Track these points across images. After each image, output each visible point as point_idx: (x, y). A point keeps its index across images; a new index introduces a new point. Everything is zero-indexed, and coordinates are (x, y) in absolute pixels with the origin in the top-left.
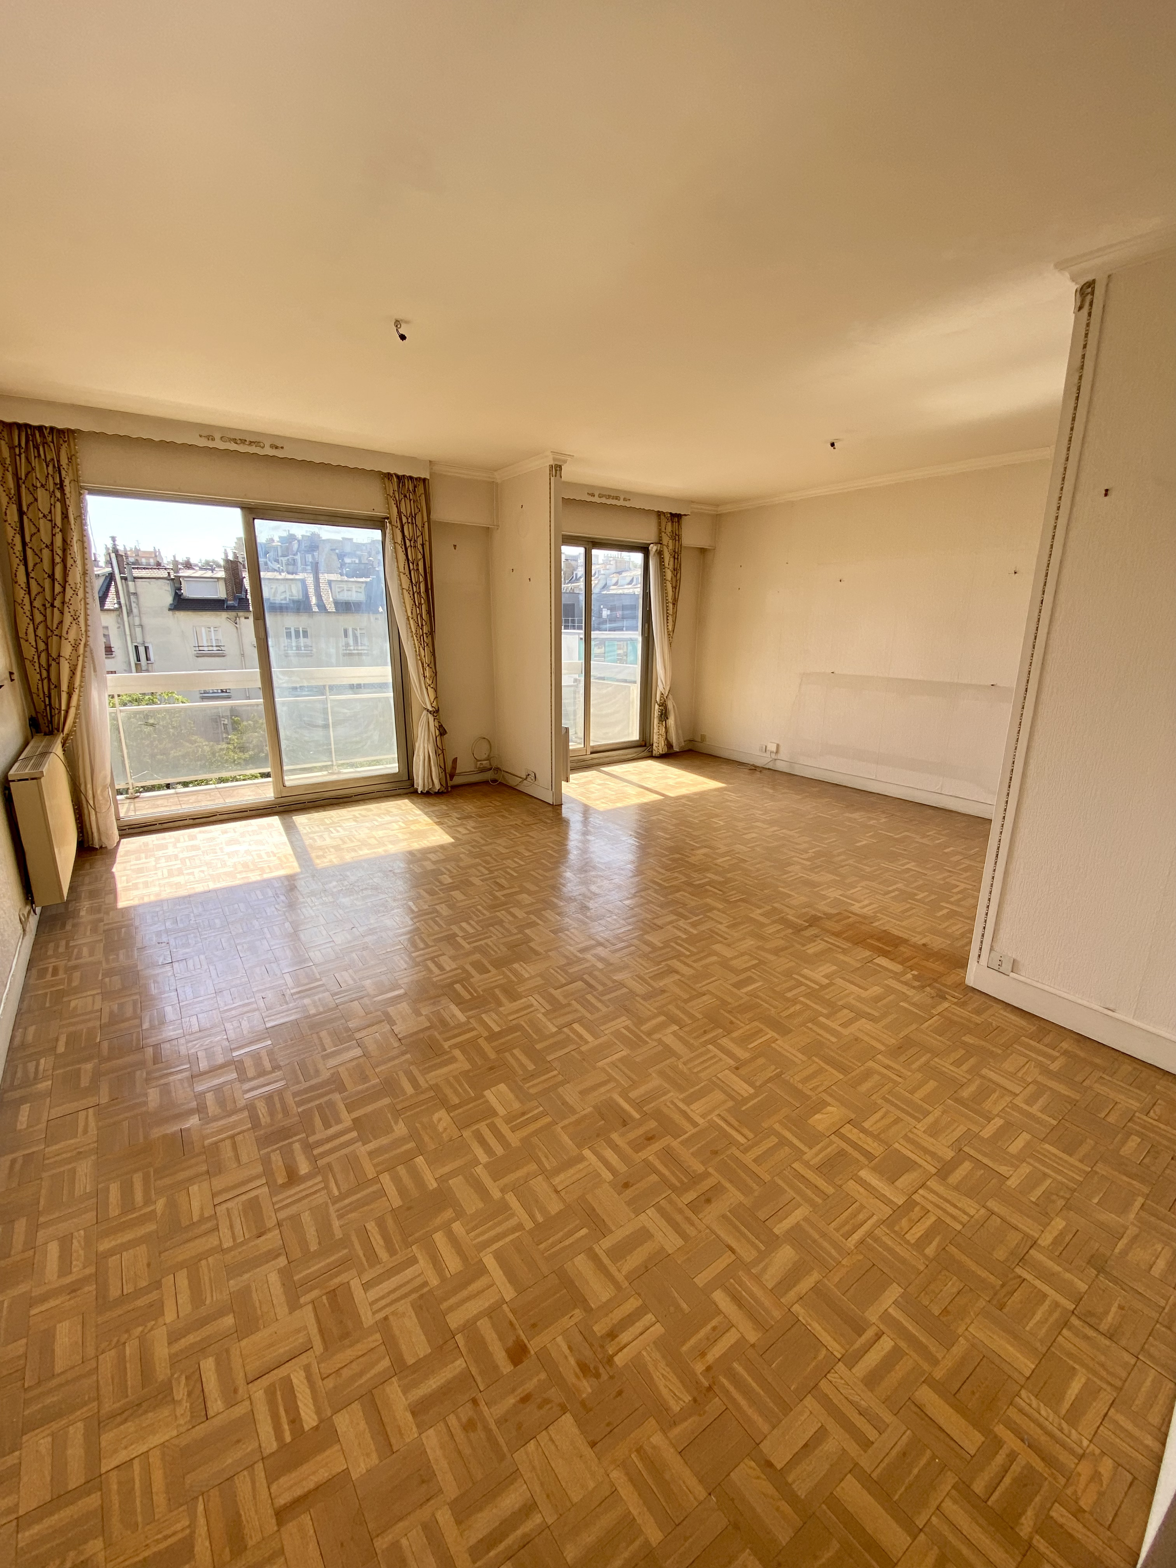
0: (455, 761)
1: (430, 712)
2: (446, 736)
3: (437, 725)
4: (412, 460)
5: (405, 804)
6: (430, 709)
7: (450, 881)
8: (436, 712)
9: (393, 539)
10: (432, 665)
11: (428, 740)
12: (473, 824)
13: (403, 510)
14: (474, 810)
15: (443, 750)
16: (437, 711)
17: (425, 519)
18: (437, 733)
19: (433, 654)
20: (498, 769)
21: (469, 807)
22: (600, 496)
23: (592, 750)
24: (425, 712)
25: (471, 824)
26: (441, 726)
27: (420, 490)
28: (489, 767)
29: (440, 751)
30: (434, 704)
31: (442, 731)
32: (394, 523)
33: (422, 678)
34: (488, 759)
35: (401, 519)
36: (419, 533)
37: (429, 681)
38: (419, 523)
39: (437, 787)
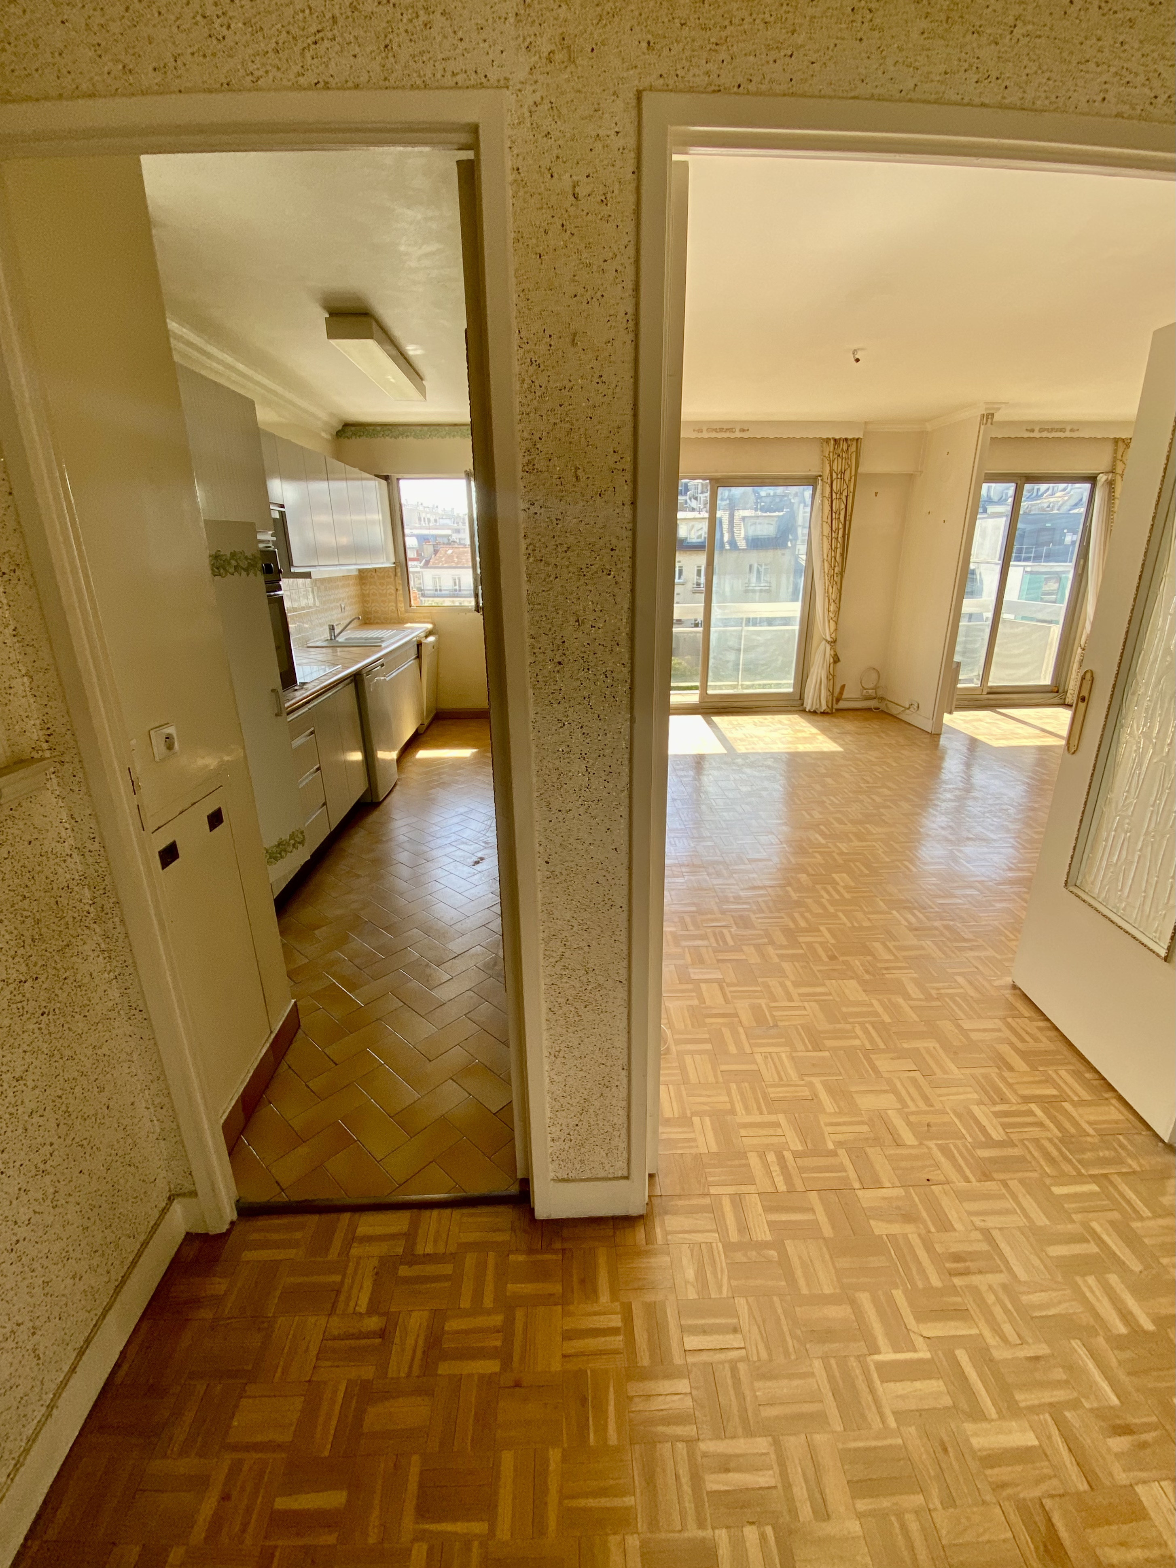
0: (843, 687)
1: (828, 642)
2: (838, 664)
3: (832, 653)
4: (850, 424)
5: (796, 718)
6: (829, 639)
7: (824, 771)
8: (833, 642)
9: (822, 493)
10: (837, 601)
11: (823, 667)
12: (851, 739)
13: (835, 468)
14: (853, 728)
15: (833, 676)
16: (835, 642)
17: (853, 473)
18: (832, 660)
19: (840, 591)
20: (882, 699)
21: (850, 726)
22: (1041, 430)
23: (989, 690)
24: (824, 642)
25: (848, 738)
26: (836, 655)
27: (853, 448)
28: (874, 695)
29: (832, 676)
30: (833, 635)
31: (836, 660)
32: (825, 480)
33: (826, 612)
34: (875, 688)
35: (831, 476)
36: (845, 486)
37: (831, 615)
38: (847, 478)
39: (824, 707)
